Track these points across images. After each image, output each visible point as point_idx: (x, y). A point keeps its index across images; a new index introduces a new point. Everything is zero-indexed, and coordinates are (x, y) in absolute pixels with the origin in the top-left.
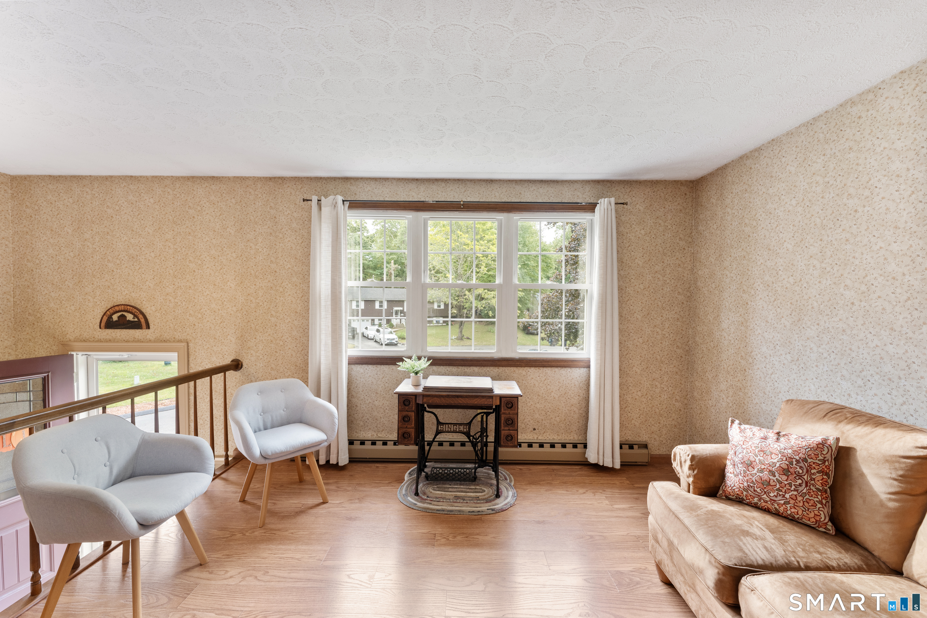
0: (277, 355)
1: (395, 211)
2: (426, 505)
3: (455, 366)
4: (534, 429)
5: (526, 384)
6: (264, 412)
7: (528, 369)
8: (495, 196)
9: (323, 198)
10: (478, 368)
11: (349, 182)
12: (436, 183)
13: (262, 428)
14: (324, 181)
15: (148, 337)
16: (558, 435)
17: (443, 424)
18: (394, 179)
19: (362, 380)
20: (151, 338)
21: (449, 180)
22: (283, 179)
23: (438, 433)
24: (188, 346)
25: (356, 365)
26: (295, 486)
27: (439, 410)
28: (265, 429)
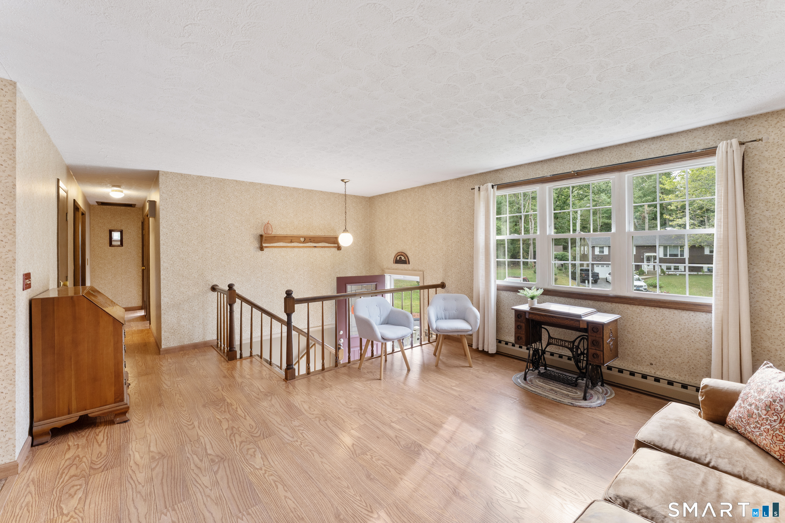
0: (461, 281)
1: (527, 186)
2: (526, 386)
3: (573, 298)
4: (652, 364)
5: (641, 321)
6: (445, 310)
7: (643, 308)
8: (606, 161)
9: (481, 187)
10: (593, 301)
11: (498, 172)
12: (556, 161)
13: (444, 318)
14: (485, 175)
15: (409, 268)
16: (680, 375)
17: (553, 338)
18: (526, 164)
19: (507, 301)
20: (411, 269)
21: (566, 156)
22: (463, 178)
23: (549, 344)
24: (423, 274)
25: (503, 291)
26: (461, 356)
27: (551, 327)
28: (446, 319)
